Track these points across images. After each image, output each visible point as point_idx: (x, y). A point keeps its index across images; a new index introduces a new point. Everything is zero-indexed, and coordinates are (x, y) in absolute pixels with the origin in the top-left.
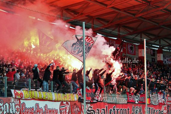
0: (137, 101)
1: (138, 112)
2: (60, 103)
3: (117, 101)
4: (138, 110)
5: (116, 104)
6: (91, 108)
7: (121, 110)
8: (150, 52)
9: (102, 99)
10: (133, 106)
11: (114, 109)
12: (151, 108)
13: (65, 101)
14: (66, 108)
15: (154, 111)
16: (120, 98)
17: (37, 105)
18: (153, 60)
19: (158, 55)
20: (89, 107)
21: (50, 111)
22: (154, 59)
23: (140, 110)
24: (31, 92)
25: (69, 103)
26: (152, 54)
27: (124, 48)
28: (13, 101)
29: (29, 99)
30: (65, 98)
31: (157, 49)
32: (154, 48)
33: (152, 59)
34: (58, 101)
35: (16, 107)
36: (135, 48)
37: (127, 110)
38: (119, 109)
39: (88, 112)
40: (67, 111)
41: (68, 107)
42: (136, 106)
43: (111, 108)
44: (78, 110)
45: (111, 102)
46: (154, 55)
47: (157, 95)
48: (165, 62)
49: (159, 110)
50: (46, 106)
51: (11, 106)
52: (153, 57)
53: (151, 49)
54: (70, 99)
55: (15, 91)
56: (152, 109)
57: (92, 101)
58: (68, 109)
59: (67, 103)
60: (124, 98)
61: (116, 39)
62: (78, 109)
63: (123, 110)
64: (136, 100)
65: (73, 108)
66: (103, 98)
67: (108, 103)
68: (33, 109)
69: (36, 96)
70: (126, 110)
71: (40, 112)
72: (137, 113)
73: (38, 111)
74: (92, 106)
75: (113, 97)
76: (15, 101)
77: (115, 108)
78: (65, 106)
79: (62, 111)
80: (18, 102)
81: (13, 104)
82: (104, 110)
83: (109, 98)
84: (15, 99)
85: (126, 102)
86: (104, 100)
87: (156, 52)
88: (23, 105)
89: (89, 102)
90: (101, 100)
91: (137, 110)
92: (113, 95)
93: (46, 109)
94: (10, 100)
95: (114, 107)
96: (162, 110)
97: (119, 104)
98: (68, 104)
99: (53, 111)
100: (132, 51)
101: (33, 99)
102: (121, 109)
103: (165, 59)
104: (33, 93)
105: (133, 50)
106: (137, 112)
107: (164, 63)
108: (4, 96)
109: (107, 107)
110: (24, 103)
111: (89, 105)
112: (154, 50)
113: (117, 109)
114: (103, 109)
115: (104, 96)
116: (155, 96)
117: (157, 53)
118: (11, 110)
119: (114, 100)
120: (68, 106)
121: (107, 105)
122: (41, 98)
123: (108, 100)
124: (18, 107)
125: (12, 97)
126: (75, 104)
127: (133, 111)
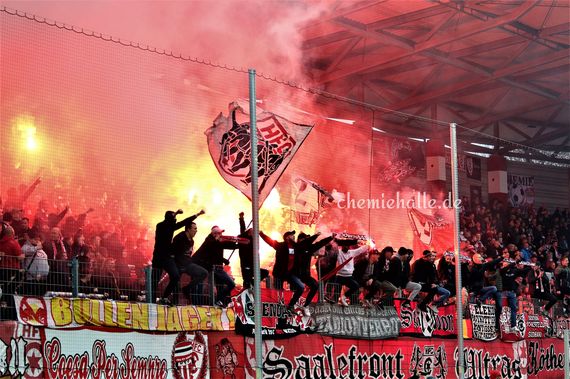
0: (429, 329)
1: (432, 366)
2: (174, 337)
3: (362, 329)
4: (432, 358)
5: (357, 339)
6: (279, 353)
7: (375, 360)
8: (466, 167)
9: (313, 322)
10: (416, 345)
11: (352, 358)
12: (476, 352)
13: (190, 332)
14: (194, 354)
15: (486, 360)
16: (371, 320)
17: (100, 345)
18: (476, 192)
19: (491, 174)
20: (270, 349)
21: (142, 367)
22: (479, 189)
23: (440, 359)
24: (78, 304)
25: (205, 337)
26: (471, 172)
28: (20, 333)
29: (71, 326)
30: (195, 321)
31: (487, 156)
32: (480, 154)
33: (473, 188)
34: (168, 333)
35: (30, 354)
37: (395, 359)
38: (365, 358)
39: (266, 366)
40: (199, 364)
41: (202, 351)
42: (426, 347)
43: (343, 354)
44: (235, 361)
45: (343, 333)
46: (477, 175)
48: (516, 198)
49: (505, 358)
50: (128, 350)
51: (13, 352)
52: (477, 183)
53: (469, 156)
55: (23, 302)
56: (479, 355)
57: (279, 331)
58: (201, 357)
61: (351, 122)
62: (234, 356)
63: (381, 360)
64: (426, 327)
65: (219, 353)
66: (318, 320)
67: (334, 337)
68: (85, 360)
69: (95, 317)
70: (390, 359)
71: (108, 370)
72: (429, 368)
73: (101, 368)
74: (281, 348)
75: (349, 316)
76: (26, 334)
77: (354, 354)
78: (190, 348)
79: (181, 365)
80: (37, 336)
81: (21, 344)
83: (338, 318)
84: (27, 327)
86: (321, 327)
87: (483, 166)
88: (52, 347)
89: (271, 332)
90: (312, 328)
91: (429, 359)
92: (349, 311)
93: (128, 360)
94: (10, 330)
95: (353, 349)
96: (516, 358)
97: (369, 340)
98: (202, 342)
99: (151, 367)
101: (89, 325)
102: (375, 357)
103: (515, 187)
104: (85, 304)
106: (429, 365)
107: (511, 200)
109: (329, 350)
110: (56, 342)
111: (271, 344)
112: (477, 160)
113: (359, 358)
114: (318, 358)
115: (321, 314)
116: (487, 311)
117: (489, 170)
118: (12, 363)
119: (350, 328)
120: (202, 349)
121: (332, 344)
122: (109, 322)
123: (332, 325)
124: (37, 354)
125: (16, 323)
126: (224, 342)
127: (415, 362)
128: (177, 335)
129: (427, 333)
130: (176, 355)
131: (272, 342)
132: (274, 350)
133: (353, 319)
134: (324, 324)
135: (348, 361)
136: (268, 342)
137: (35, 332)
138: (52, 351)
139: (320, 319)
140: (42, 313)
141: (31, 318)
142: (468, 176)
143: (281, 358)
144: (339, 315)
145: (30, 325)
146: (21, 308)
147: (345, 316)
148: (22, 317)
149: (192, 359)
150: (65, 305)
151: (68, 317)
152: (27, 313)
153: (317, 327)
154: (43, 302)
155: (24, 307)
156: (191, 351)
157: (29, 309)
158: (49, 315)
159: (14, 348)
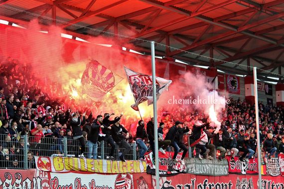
0: (245, 170)
3: (211, 171)
4: (246, 185)
5: (208, 176)
6: (169, 183)
7: (218, 186)
8: (265, 89)
9: (186, 168)
10: (238, 178)
11: (205, 185)
12: (268, 181)
13: (124, 174)
14: (126, 184)
15: (273, 186)
16: (215, 166)
17: (78, 180)
18: (270, 101)
19: (277, 92)
20: (164, 181)
22: (272, 100)
23: (249, 185)
24: (67, 160)
25: (132, 176)
26: (267, 92)
27: (221, 82)
28: (38, 175)
29: (64, 171)
30: (125, 168)
31: (276, 83)
32: (270, 82)
33: (268, 99)
34: (112, 174)
35: (43, 185)
36: (238, 82)
37: (228, 186)
38: (213, 185)
41: (130, 183)
42: (243, 179)
43: (201, 184)
44: (147, 187)
45: (201, 173)
46: (270, 93)
47: (278, 160)
49: (281, 185)
50: (93, 181)
51: (35, 184)
52: (270, 97)
53: (266, 84)
54: (132, 170)
55: (39, 159)
56: (269, 183)
57: (169, 173)
58: (129, 186)
59: (128, 177)
60: (223, 165)
62: (146, 185)
63: (221, 186)
64: (243, 169)
66: (188, 166)
67: (196, 175)
68: (71, 188)
69: (76, 166)
70: (226, 185)
74: (170, 181)
75: (205, 164)
76: (41, 175)
77: (206, 183)
78: (124, 181)
80: (47, 176)
81: (39, 180)
82: (189, 186)
84: (41, 172)
85: (226, 173)
86: (190, 170)
87: (274, 89)
88: (54, 182)
89: (165, 173)
90: (185, 170)
91: (244, 185)
92: (204, 161)
93: (92, 188)
94: (33, 173)
95: (206, 181)
97: (214, 176)
98: (130, 178)
100: (234, 88)
101: (73, 171)
102: (218, 184)
104: (71, 160)
105: (236, 87)
106: (244, 188)
108: (23, 167)
109: (193, 182)
110: (56, 179)
111: (165, 179)
112: (270, 86)
113: (210, 185)
114: (187, 186)
115: (190, 164)
116: (274, 161)
117: (276, 90)
119: (205, 170)
120: (130, 182)
121: (195, 178)
122: (83, 169)
123: (196, 169)
124: (47, 185)
125: (35, 169)
126: (141, 178)
127: (238, 187)
128: (117, 175)
129: (244, 173)
130: (117, 185)
131: (166, 178)
132: (166, 182)
133: (207, 166)
134: (192, 168)
135: (203, 187)
136: (163, 178)
137: (45, 174)
138: (54, 184)
139: (189, 166)
140: (49, 165)
141: (43, 167)
142: (266, 93)
143: (170, 186)
144: (199, 164)
145: (43, 171)
146: (38, 163)
147: (202, 164)
148: (38, 167)
149: (125, 187)
150: (60, 160)
151: (62, 167)
152: (41, 165)
153: (188, 170)
154: (49, 160)
155: (40, 162)
156: (124, 183)
157: (42, 163)
158: (52, 166)
159: (35, 182)
